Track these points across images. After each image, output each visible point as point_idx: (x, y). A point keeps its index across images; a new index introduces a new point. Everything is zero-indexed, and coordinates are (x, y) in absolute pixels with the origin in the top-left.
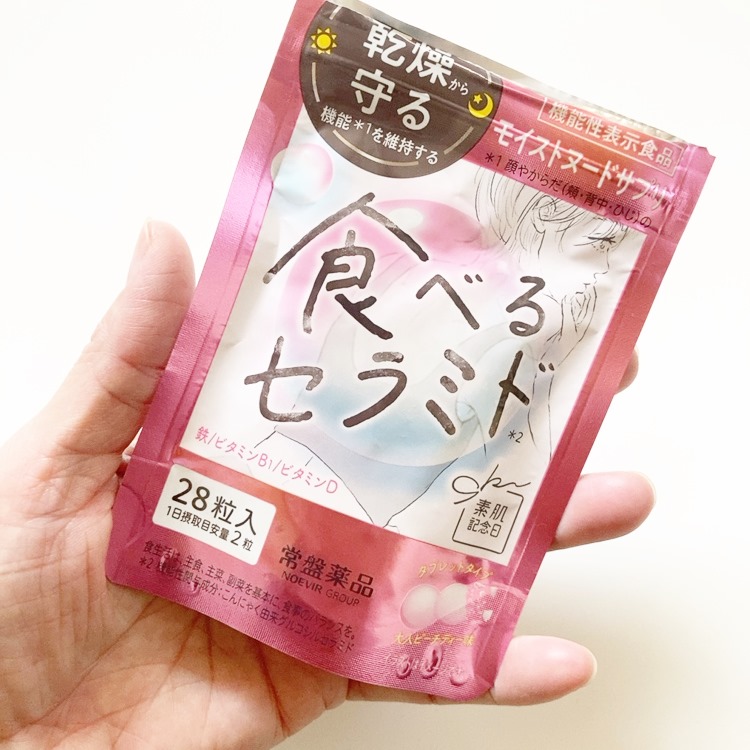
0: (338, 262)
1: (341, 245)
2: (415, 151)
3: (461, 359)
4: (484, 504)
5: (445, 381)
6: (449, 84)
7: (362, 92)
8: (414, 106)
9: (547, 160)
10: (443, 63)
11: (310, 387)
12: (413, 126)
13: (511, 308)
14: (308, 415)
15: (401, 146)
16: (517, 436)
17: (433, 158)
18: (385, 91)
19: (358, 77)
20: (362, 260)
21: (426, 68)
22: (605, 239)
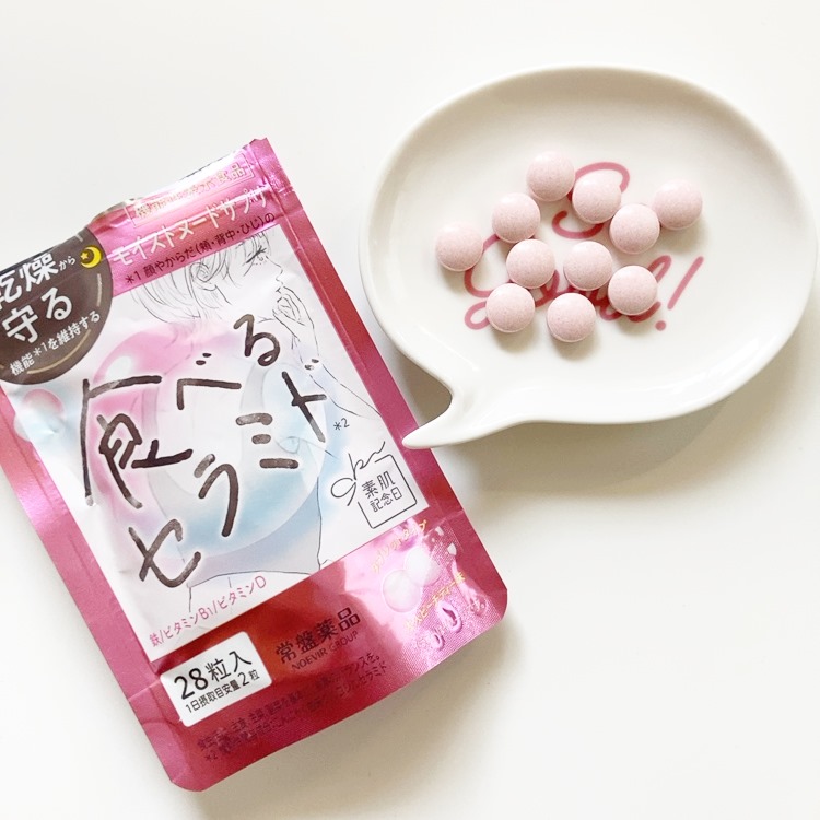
0: (111, 444)
1: (102, 432)
2: (81, 326)
3: (251, 415)
4: (369, 486)
5: (257, 439)
6: (59, 268)
7: (18, 332)
8: (53, 303)
9: (167, 244)
10: (45, 262)
11: (179, 538)
12: (65, 314)
13: (248, 352)
14: (197, 556)
15: (71, 333)
16: (342, 424)
17: (94, 315)
18: (29, 317)
19: (7, 328)
20: (121, 426)
21: (37, 277)
22: (258, 253)
